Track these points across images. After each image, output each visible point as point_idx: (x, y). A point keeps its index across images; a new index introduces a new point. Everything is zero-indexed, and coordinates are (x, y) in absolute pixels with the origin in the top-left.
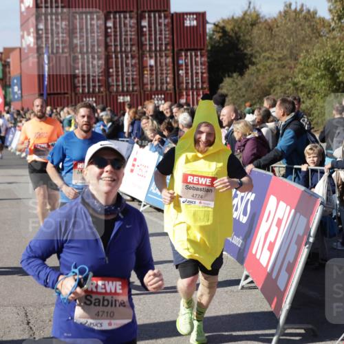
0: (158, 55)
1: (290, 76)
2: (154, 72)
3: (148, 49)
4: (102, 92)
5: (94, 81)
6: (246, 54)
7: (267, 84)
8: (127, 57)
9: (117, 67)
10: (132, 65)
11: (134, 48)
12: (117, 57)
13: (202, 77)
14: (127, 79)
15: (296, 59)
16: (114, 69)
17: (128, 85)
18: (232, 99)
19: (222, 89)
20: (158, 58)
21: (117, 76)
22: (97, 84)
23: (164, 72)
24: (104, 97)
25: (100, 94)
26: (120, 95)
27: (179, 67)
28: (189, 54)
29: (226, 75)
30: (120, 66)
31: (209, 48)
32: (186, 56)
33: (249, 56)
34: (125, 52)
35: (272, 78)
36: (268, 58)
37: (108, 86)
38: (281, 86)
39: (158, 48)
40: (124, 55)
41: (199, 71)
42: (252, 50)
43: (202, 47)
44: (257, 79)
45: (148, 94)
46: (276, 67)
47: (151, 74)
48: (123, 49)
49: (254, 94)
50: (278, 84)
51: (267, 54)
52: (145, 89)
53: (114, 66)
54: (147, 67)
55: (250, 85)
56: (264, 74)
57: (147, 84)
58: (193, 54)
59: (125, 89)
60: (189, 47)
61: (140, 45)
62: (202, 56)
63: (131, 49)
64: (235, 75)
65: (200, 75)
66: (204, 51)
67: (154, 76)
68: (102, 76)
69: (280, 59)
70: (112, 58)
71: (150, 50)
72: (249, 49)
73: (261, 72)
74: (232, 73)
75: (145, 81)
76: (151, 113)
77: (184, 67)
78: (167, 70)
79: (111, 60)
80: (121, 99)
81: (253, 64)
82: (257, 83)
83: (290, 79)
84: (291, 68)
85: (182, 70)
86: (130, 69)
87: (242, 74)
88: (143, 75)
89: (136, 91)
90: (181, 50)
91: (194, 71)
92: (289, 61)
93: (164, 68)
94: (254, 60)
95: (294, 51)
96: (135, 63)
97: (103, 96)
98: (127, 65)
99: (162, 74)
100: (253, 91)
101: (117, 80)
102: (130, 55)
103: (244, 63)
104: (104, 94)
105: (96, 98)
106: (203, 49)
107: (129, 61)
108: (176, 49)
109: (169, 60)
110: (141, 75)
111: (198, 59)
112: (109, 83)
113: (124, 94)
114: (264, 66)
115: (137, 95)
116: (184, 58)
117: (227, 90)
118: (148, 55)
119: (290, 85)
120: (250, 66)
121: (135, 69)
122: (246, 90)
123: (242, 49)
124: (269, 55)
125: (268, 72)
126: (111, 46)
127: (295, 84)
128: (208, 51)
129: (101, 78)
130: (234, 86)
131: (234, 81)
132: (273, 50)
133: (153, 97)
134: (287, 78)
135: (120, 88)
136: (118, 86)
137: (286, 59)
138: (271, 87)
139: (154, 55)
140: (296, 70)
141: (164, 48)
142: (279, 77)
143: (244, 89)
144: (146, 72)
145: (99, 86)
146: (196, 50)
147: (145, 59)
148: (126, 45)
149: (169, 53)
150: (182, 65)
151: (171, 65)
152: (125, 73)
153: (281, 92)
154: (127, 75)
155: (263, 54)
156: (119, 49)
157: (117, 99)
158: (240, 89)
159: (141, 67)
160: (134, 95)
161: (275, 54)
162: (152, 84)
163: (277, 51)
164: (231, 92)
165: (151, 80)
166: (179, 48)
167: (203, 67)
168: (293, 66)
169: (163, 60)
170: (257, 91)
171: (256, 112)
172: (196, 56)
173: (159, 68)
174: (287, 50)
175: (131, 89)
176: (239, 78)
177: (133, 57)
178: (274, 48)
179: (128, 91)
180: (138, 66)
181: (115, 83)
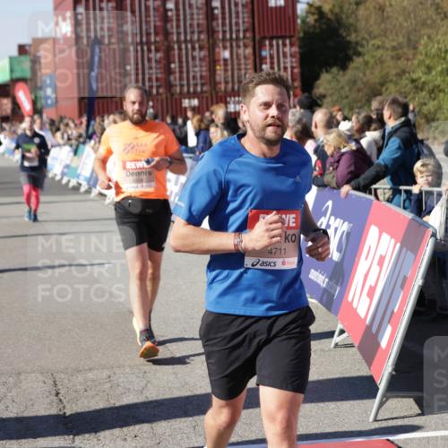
0: (234, 44)
1: (407, 70)
2: (229, 67)
3: (221, 36)
4: (161, 94)
5: (150, 80)
6: (349, 42)
7: (377, 81)
8: (193, 49)
9: (180, 62)
10: (200, 59)
11: (203, 36)
12: (180, 49)
13: (292, 72)
14: (194, 78)
15: (415, 48)
16: (177, 64)
17: (196, 85)
18: (332, 101)
19: (318, 88)
20: (235, 49)
21: (181, 72)
22: (155, 84)
23: (243, 67)
24: (165, 100)
25: (159, 97)
26: (185, 98)
27: (262, 60)
28: (274, 42)
29: (324, 70)
30: (184, 59)
31: (301, 35)
32: (271, 46)
33: (354, 45)
34: (191, 41)
35: (384, 73)
36: (378, 47)
37: (169, 86)
38: (396, 84)
39: (234, 36)
40: (189, 46)
41: (289, 65)
42: (356, 37)
43: (292, 33)
44: (364, 74)
45: (221, 97)
46: (389, 58)
47: (226, 70)
48: (188, 38)
49: (361, 94)
50: (391, 81)
51: (377, 42)
52: (217, 90)
53: (177, 60)
54: (219, 60)
55: (355, 82)
56: (373, 68)
57: (220, 83)
58: (280, 42)
59: (192, 90)
60: (275, 34)
61: (211, 32)
62: (292, 45)
63: (199, 37)
64: (334, 70)
65: (289, 70)
66: (294, 39)
67: (230, 73)
68: (161, 73)
69: (394, 48)
70: (174, 49)
71: (224, 39)
72: (353, 36)
73: (370, 65)
74: (331, 68)
75: (218, 78)
76: (222, 121)
77: (268, 60)
78: (246, 64)
79: (172, 53)
80: (186, 103)
81: (359, 54)
82: (365, 80)
83: (407, 75)
84: (408, 60)
85: (266, 63)
86: (198, 63)
87: (344, 67)
88: (215, 70)
89: (206, 92)
90: (264, 38)
91: (282, 65)
92: (405, 50)
93: (242, 61)
94: (360, 49)
95: (412, 38)
96: (204, 56)
97: (162, 100)
98: (194, 58)
99: (239, 69)
100: (359, 90)
101: (181, 79)
102: (197, 46)
103: (347, 55)
104: (164, 96)
105: (153, 101)
106: (293, 37)
107: (196, 53)
108: (257, 37)
109: (249, 51)
110: (212, 71)
111: (287, 49)
112: (170, 82)
113: (190, 96)
114: (373, 57)
115: (207, 98)
116: (268, 48)
117: (325, 89)
118: (221, 45)
119: (407, 82)
120: (354, 57)
121: (204, 64)
122: (350, 90)
123: (344, 34)
124: (380, 43)
125: (379, 66)
126: (172, 33)
127: (413, 81)
128: (299, 39)
129: (159, 76)
130: (334, 84)
131: (334, 77)
132: (385, 36)
133: (228, 99)
134: (404, 72)
135: (185, 89)
136: (182, 86)
137: (401, 48)
138: (382, 84)
139: (228, 44)
140: (416, 62)
141: (241, 35)
142: (393, 72)
143: (347, 88)
144: (218, 67)
145: (158, 87)
146: (283, 38)
147: (217, 50)
148: (193, 32)
149: (249, 42)
150: (266, 58)
151: (252, 58)
152: (191, 69)
153: (396, 91)
154: (194, 71)
155: (372, 42)
156: (182, 38)
157: (181, 103)
158: (342, 88)
159: (213, 61)
160: (203, 98)
161: (387, 41)
162: (226, 83)
163: (391, 38)
164: (330, 92)
165: (225, 78)
166: (262, 35)
167: (294, 60)
168: (411, 57)
169: (241, 51)
170: (365, 90)
171: (354, 118)
172: (284, 45)
173: (235, 62)
174: (404, 37)
175: (199, 89)
176: (341, 73)
177: (201, 48)
178: (386, 33)
179: (195, 92)
180: (207, 59)
181: (178, 83)
